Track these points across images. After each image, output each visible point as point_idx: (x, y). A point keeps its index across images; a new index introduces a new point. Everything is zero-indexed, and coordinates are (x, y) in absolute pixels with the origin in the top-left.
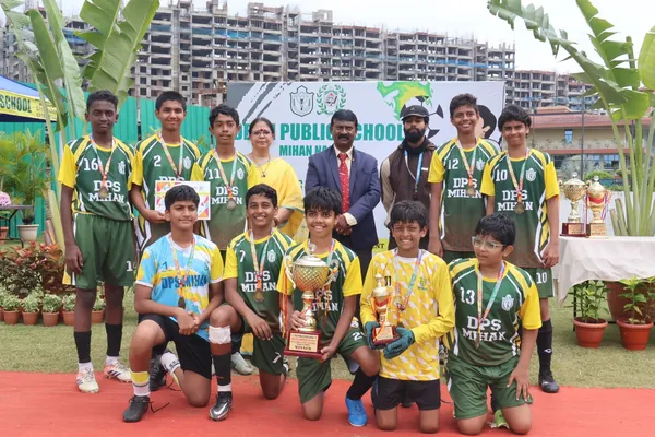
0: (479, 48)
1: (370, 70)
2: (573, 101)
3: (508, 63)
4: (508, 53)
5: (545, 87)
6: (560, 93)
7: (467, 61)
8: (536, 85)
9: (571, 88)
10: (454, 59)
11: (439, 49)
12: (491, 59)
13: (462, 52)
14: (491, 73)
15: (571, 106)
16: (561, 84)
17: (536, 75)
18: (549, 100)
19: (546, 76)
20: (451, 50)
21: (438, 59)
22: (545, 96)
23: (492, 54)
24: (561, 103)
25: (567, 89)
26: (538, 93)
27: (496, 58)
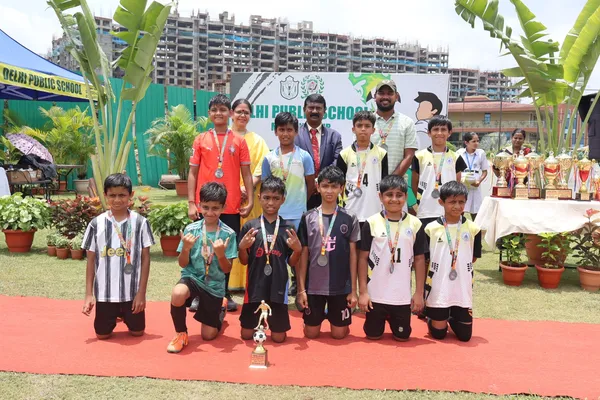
0: (421, 51)
1: (340, 66)
2: (492, 92)
3: (443, 63)
4: (443, 55)
5: (470, 81)
6: (482, 86)
7: (412, 61)
8: (463, 80)
9: (489, 82)
10: (403, 59)
11: (392, 52)
12: (430, 60)
13: (409, 54)
14: (431, 70)
15: (489, 95)
16: (483, 79)
17: (464, 72)
18: (473, 91)
19: (471, 73)
20: (401, 52)
21: (391, 59)
22: (471, 88)
23: (431, 56)
24: (482, 93)
25: (487, 83)
26: (465, 86)
27: (434, 59)
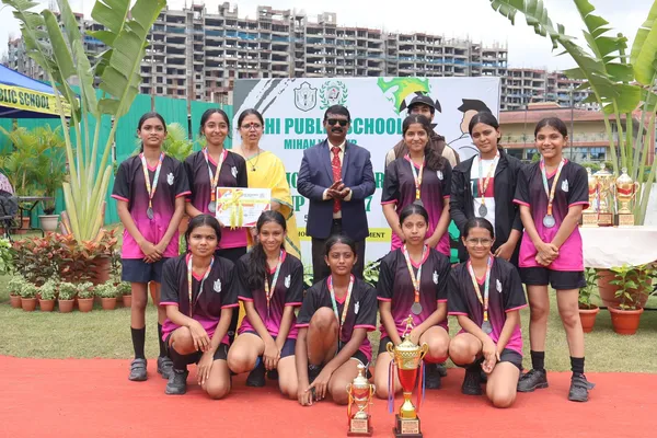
0: (474, 47)
1: (371, 68)
2: (562, 97)
3: (501, 61)
4: (501, 53)
5: (536, 84)
6: (550, 90)
7: (463, 60)
8: (527, 82)
9: (560, 85)
10: (451, 58)
11: (436, 49)
12: (485, 58)
13: (458, 52)
14: (485, 71)
15: (560, 102)
16: (551, 81)
17: (527, 73)
18: (540, 97)
19: (537, 75)
20: (448, 50)
21: (436, 58)
22: (536, 93)
23: (486, 54)
24: (550, 99)
25: (556, 86)
26: (529, 90)
27: (490, 58)
